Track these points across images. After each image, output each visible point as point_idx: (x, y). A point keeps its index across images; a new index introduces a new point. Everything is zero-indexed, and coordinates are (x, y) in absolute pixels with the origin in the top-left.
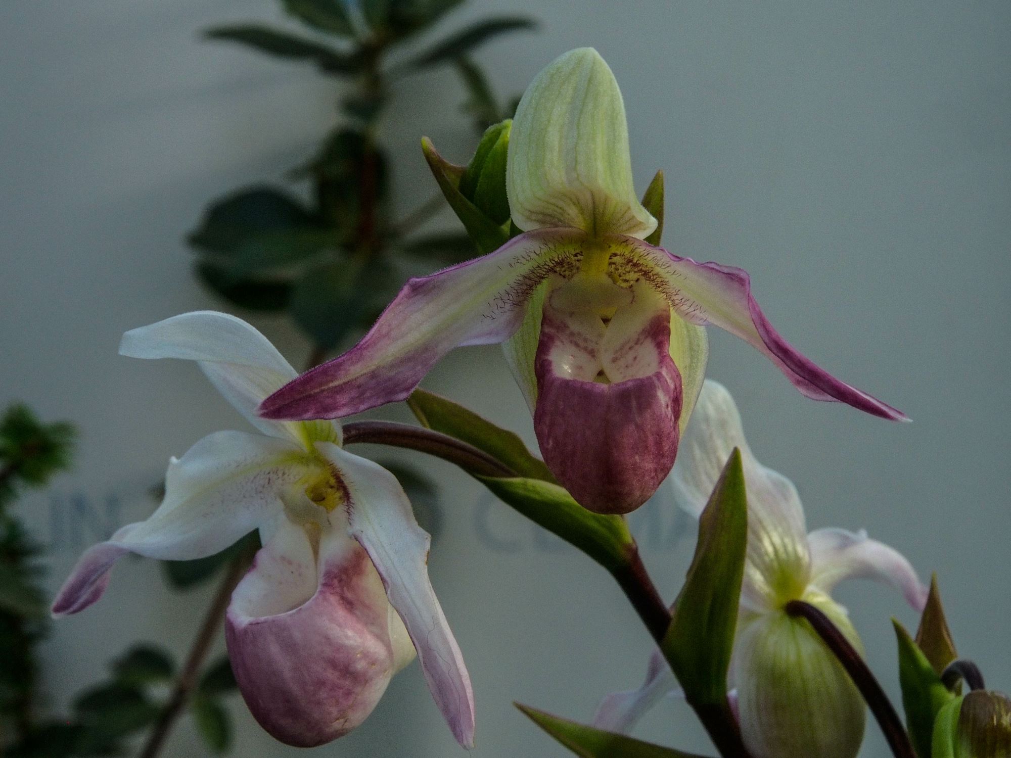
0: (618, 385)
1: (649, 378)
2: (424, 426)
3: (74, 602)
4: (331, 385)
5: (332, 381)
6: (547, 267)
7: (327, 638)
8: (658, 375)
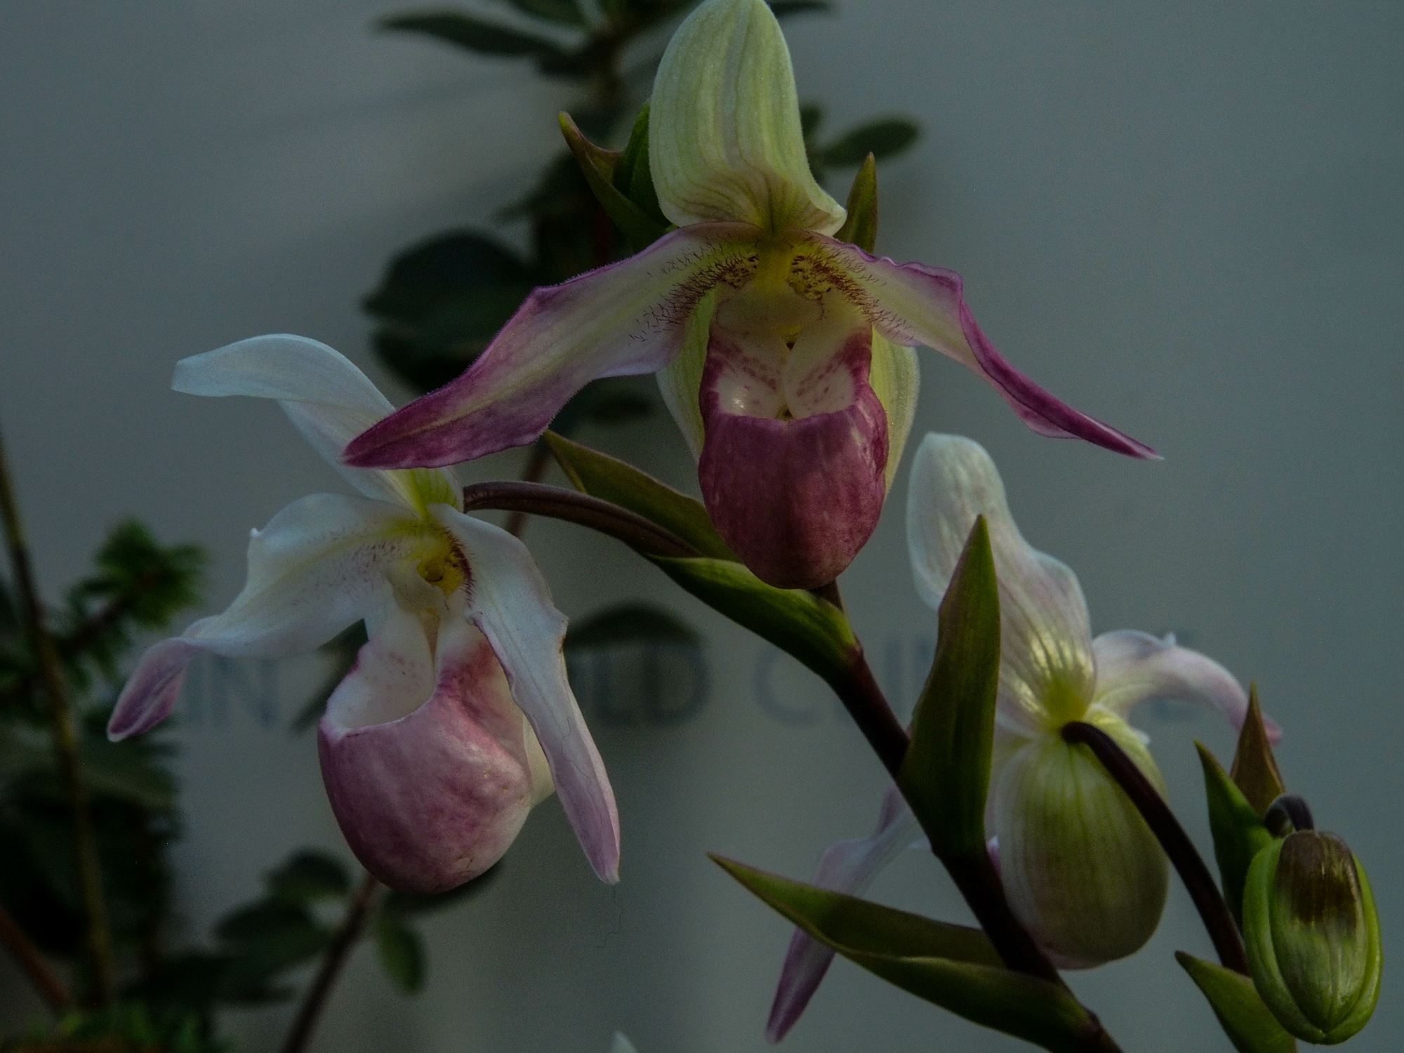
0: (800, 422)
1: (840, 413)
2: (579, 489)
3: (135, 719)
4: (436, 424)
5: (436, 419)
6: (712, 274)
7: (444, 752)
8: (853, 410)
